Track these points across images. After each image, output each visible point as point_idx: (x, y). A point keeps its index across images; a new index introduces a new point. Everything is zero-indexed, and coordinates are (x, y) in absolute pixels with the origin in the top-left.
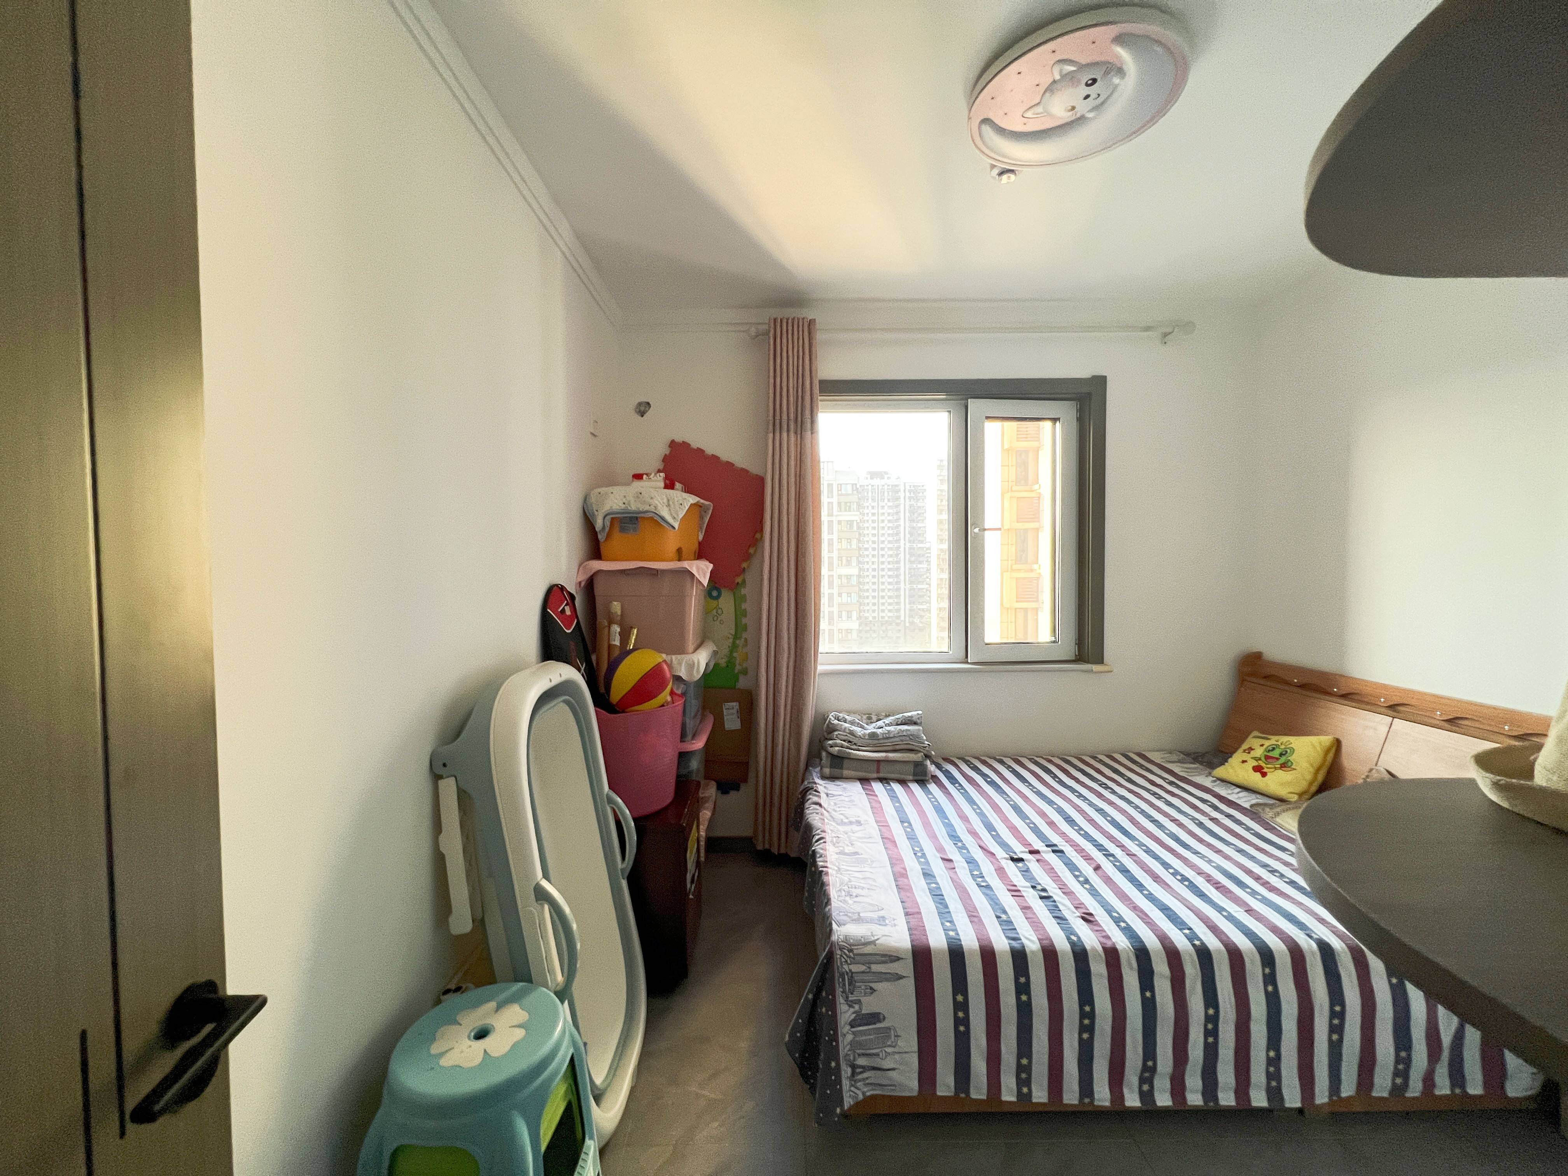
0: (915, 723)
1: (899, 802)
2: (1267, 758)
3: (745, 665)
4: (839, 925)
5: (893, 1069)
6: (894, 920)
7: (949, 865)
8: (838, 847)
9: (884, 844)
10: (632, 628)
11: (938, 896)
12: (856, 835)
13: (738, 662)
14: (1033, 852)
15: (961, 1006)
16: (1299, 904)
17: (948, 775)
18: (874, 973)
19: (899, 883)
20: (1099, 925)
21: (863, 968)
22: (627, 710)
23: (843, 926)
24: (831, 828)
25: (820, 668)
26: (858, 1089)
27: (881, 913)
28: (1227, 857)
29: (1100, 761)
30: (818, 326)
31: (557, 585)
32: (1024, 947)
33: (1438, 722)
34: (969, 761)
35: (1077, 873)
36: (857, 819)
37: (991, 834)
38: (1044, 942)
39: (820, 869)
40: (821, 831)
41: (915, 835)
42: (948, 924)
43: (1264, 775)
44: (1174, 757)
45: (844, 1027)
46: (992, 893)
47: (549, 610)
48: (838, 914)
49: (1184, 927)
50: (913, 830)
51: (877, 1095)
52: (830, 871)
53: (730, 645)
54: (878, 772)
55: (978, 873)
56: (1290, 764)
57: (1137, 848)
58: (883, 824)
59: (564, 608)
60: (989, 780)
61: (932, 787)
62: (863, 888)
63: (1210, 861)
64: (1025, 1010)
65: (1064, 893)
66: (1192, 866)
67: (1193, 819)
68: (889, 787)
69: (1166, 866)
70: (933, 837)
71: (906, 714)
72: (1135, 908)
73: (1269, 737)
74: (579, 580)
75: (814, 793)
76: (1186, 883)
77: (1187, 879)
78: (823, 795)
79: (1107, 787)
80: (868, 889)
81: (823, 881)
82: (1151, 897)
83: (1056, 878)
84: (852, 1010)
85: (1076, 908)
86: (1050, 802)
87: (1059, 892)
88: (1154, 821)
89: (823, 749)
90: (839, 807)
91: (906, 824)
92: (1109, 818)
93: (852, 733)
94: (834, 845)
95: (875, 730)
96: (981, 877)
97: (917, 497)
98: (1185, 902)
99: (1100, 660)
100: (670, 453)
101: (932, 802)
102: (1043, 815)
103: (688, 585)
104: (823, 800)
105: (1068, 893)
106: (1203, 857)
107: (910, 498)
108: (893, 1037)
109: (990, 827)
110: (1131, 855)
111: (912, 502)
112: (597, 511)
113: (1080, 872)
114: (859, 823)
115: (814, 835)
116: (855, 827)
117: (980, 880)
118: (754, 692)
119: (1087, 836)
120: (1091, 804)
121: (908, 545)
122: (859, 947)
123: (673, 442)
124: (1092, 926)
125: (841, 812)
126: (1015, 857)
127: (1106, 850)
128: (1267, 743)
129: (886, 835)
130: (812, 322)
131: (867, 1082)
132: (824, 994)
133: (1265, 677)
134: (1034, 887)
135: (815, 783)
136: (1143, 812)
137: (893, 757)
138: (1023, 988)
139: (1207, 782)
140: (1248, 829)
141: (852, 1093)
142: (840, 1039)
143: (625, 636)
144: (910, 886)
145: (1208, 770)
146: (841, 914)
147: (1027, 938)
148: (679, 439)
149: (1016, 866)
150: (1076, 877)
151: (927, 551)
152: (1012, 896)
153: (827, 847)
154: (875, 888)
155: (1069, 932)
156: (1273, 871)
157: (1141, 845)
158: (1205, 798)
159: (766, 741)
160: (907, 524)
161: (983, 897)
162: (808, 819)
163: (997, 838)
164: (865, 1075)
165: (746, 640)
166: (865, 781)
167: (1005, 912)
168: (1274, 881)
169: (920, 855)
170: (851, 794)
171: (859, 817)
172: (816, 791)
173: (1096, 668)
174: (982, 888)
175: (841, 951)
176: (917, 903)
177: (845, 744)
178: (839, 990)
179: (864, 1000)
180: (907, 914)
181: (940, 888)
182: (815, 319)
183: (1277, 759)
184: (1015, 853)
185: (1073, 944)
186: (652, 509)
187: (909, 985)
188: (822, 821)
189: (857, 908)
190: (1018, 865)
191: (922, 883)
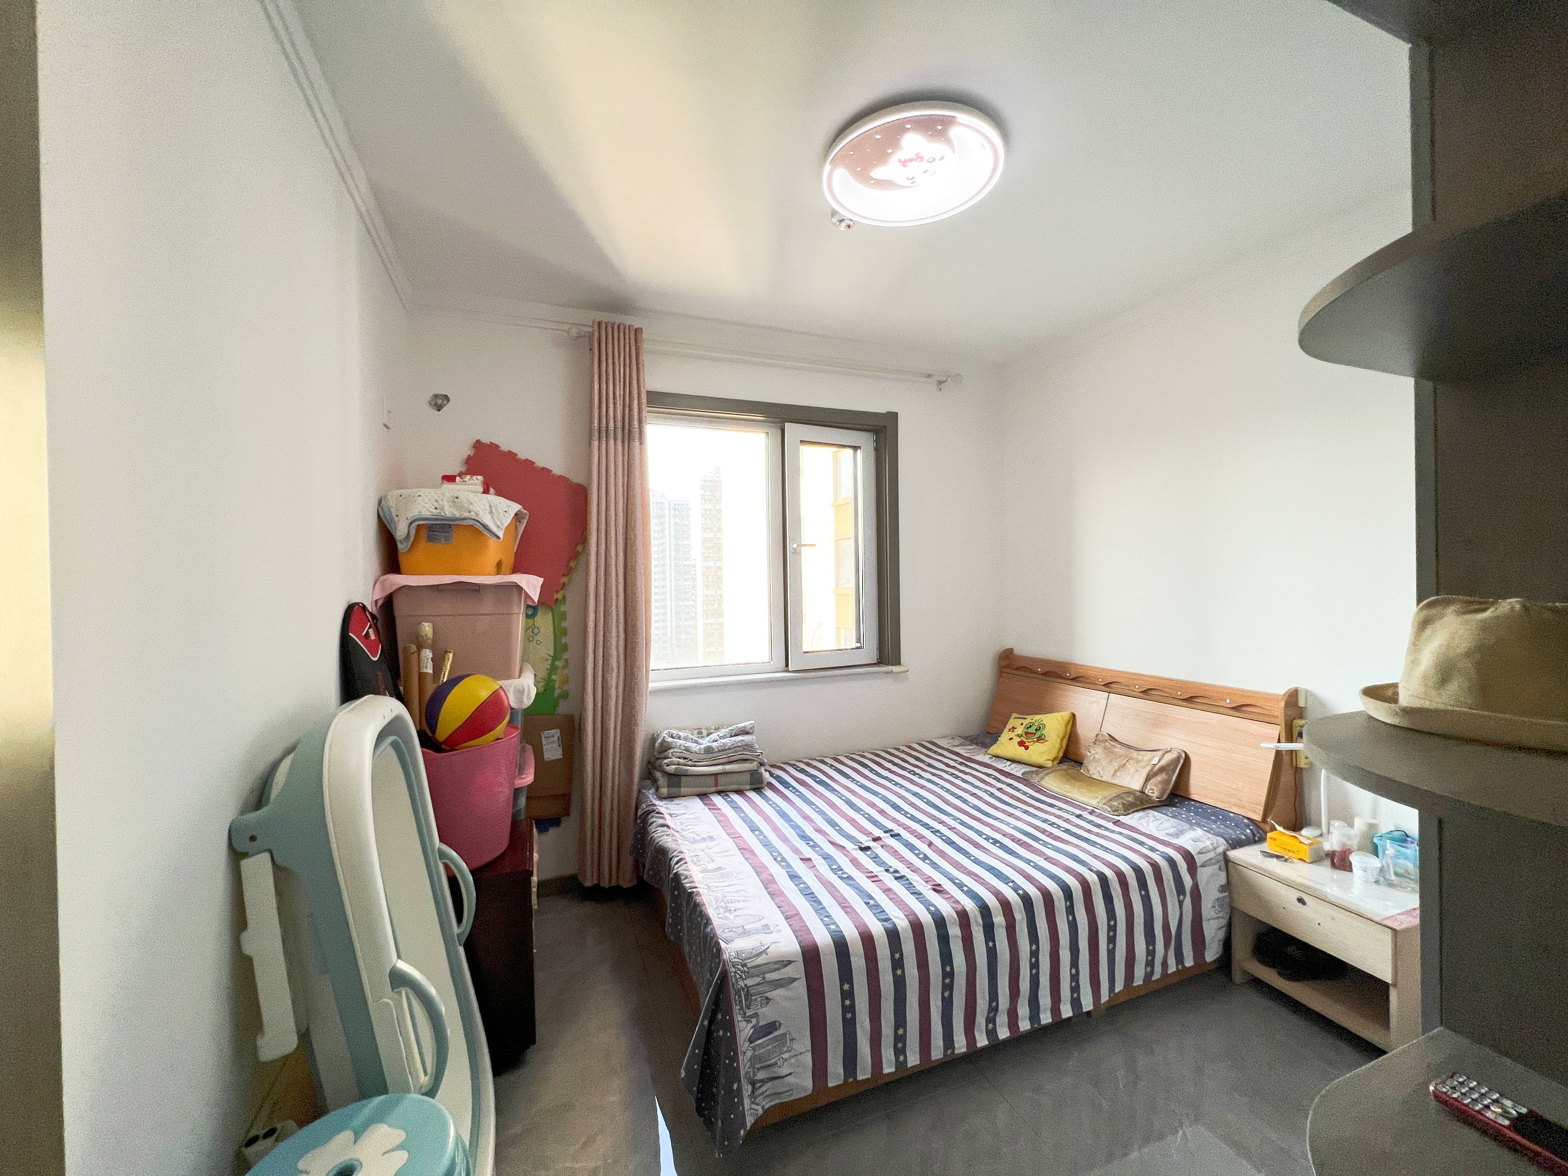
0: (748, 733)
1: (743, 812)
2: (1027, 734)
3: (565, 688)
4: (727, 942)
5: (790, 1074)
6: (777, 926)
7: (809, 863)
8: (699, 866)
9: (742, 854)
10: (446, 652)
11: (810, 895)
12: (711, 850)
13: (557, 685)
14: (876, 839)
15: (848, 995)
16: (1077, 846)
17: (778, 779)
18: (768, 982)
19: (770, 890)
20: (948, 893)
21: (758, 979)
22: (456, 748)
23: (731, 943)
24: (687, 847)
25: (651, 686)
26: (758, 1105)
27: (763, 922)
28: (1018, 819)
29: (903, 752)
30: (645, 336)
31: (358, 604)
32: (895, 925)
33: (1137, 693)
34: (794, 765)
35: (917, 852)
36: (708, 835)
37: (835, 829)
38: (910, 917)
39: (689, 891)
40: (679, 852)
41: (770, 841)
42: (826, 919)
43: (1027, 748)
44: (957, 742)
45: (743, 1044)
46: (855, 883)
47: (351, 634)
48: (722, 931)
49: (1008, 881)
50: (765, 837)
51: (775, 1105)
52: (700, 890)
53: (548, 667)
54: (716, 785)
55: (836, 867)
56: (1043, 737)
57: (954, 822)
58: (735, 837)
59: (368, 632)
60: (818, 780)
61: (769, 793)
62: (739, 901)
63: (1008, 824)
64: (900, 984)
65: (912, 871)
66: (997, 830)
67: (986, 791)
68: (729, 799)
69: (980, 833)
70: (785, 840)
71: (740, 725)
72: (970, 873)
73: (1026, 717)
74: (376, 597)
75: (657, 815)
76: (998, 845)
77: (997, 842)
78: (667, 816)
79: (915, 774)
80: (744, 901)
81: (695, 903)
82: (977, 861)
83: (902, 859)
84: (750, 1025)
85: (926, 882)
86: (875, 793)
87: (908, 871)
88: (959, 797)
89: (655, 768)
90: (686, 826)
91: (757, 833)
92: (925, 800)
93: (687, 749)
94: (696, 864)
95: (710, 744)
96: (840, 870)
97: (681, 515)
98: (1003, 861)
99: (898, 662)
100: (474, 455)
101: (774, 808)
102: (873, 805)
103: (515, 598)
104: (669, 821)
105: (916, 870)
106: (1002, 821)
107: (675, 516)
108: (788, 1041)
109: (833, 824)
110: (951, 829)
111: (677, 520)
112: (397, 516)
113: (918, 850)
114: (711, 838)
115: (672, 858)
116: (709, 843)
117: (840, 872)
118: (577, 718)
119: (913, 818)
120: (907, 790)
121: (673, 563)
122: (752, 960)
123: (478, 441)
124: (943, 895)
125: (690, 831)
126: (863, 846)
127: (932, 828)
128: (1026, 722)
129: (742, 846)
130: (638, 331)
131: (765, 1094)
132: (720, 1016)
133: (1017, 669)
134: (887, 871)
135: (655, 805)
136: (948, 791)
137: (731, 768)
138: (898, 964)
139: (985, 759)
140: (1025, 793)
141: (752, 1111)
142: (741, 1058)
143: (438, 664)
144: (781, 890)
145: (984, 750)
146: (726, 931)
147: (896, 917)
148: (486, 440)
149: (866, 854)
150: (917, 855)
151: (693, 569)
152: (872, 882)
153: (690, 868)
154: (749, 899)
155: (927, 904)
156: (1052, 824)
157: (956, 819)
158: (989, 773)
159: (594, 768)
160: (673, 542)
161: (848, 888)
162: (658, 843)
163: (841, 831)
164: (764, 1089)
165: (566, 661)
166: (703, 796)
167: (872, 898)
168: (1056, 832)
169: (781, 860)
170: (694, 811)
171: (709, 832)
172: (658, 813)
173: (895, 669)
174: (844, 880)
175: (735, 968)
176: (793, 906)
177: (682, 761)
178: (736, 1008)
179: (762, 1011)
180: (786, 918)
181: (809, 887)
182: (641, 328)
183: (1035, 734)
184: (861, 843)
185: (932, 914)
186: (473, 516)
187: (801, 986)
188: (676, 843)
189: (739, 922)
190: (867, 853)
191: (791, 884)
